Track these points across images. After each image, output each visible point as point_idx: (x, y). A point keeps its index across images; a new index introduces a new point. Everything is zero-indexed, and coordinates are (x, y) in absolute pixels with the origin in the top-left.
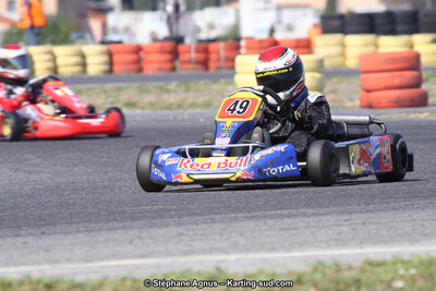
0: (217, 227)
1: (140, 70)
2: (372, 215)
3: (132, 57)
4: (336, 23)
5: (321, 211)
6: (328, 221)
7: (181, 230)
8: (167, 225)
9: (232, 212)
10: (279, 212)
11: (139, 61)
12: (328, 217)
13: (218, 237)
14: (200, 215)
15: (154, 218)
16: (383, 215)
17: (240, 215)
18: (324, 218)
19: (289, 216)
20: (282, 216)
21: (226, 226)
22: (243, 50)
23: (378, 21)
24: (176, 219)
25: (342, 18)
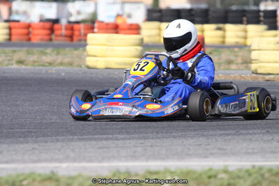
0: (59, 145)
1: (29, 39)
2: (158, 140)
3: (25, 31)
4: (156, 15)
5: (128, 136)
6: (130, 143)
7: (36, 146)
8: (27, 142)
9: (71, 135)
10: (101, 136)
11: (28, 34)
12: (131, 141)
13: (57, 151)
14: (50, 136)
15: (20, 137)
16: (166, 140)
17: (76, 137)
18: (128, 141)
19: (107, 139)
20: (101, 139)
21: (64, 144)
22: (96, 30)
23: (183, 14)
24: (34, 139)
25: (160, 11)
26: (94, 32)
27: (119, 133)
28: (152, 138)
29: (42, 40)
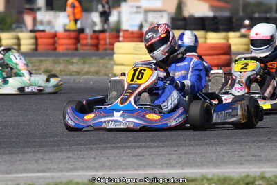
0: (93, 153)
1: (55, 49)
2: (192, 148)
3: (51, 41)
4: (180, 23)
5: (161, 144)
6: (164, 151)
7: (70, 154)
8: (62, 151)
9: (104, 143)
11: (54, 43)
12: (164, 148)
13: (92, 160)
14: (83, 145)
15: (54, 146)
16: (199, 148)
17: (109, 145)
18: (162, 149)
19: (140, 147)
20: (135, 147)
21: (98, 153)
22: (121, 39)
23: (207, 23)
24: (68, 147)
25: (185, 19)
26: (119, 41)
27: (152, 141)
28: (186, 146)
29: (68, 49)
